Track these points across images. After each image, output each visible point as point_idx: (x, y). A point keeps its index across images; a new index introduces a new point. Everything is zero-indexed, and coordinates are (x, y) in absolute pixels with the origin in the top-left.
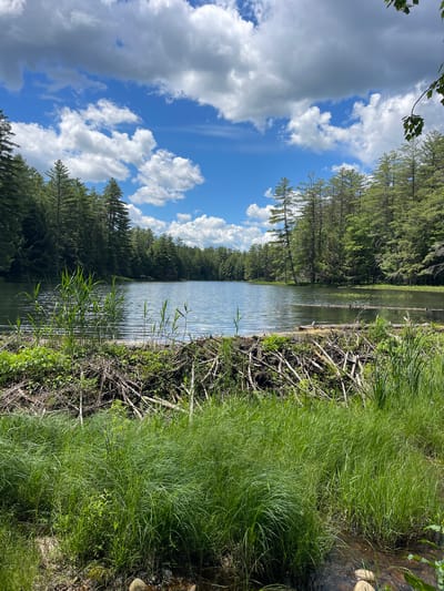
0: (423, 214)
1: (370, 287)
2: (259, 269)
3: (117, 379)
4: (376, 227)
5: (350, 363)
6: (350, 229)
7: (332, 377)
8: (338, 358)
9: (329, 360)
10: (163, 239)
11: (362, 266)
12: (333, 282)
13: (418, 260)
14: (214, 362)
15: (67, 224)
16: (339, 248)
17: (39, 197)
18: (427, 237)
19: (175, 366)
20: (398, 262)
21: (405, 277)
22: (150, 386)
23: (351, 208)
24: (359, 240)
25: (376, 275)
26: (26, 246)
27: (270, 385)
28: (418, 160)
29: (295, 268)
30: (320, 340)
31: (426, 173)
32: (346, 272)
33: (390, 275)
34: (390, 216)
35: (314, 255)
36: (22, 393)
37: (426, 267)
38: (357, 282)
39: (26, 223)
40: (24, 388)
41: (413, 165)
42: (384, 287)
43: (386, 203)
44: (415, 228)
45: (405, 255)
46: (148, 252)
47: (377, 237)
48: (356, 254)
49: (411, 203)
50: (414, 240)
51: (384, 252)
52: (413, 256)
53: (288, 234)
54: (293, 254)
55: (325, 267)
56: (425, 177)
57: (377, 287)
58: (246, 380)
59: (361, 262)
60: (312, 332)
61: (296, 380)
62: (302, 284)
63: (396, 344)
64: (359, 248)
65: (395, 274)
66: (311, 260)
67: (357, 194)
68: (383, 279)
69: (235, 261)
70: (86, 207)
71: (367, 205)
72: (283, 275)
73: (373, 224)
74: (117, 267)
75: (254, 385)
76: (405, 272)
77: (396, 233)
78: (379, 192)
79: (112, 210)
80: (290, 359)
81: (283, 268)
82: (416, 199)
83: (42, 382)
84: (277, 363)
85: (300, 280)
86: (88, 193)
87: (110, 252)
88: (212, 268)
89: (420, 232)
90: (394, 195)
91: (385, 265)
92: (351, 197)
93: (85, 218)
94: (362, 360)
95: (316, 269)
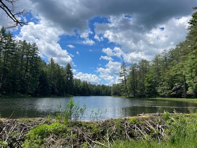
0: (171, 74)
1: (154, 98)
2: (116, 92)
3: (83, 134)
4: (155, 78)
5: (159, 128)
6: (146, 78)
7: (154, 133)
8: (154, 126)
9: (151, 127)
10: (84, 82)
11: (151, 91)
12: (141, 97)
13: (171, 89)
14: (114, 128)
15: (54, 78)
16: (143, 85)
17: (45, 69)
18: (173, 81)
19: (101, 130)
20: (163, 90)
21: (166, 95)
22: (94, 137)
23: (146, 72)
24: (150, 82)
25: (156, 94)
26: (39, 85)
27: (134, 137)
28: (167, 56)
29: (128, 92)
30: (147, 119)
31: (170, 61)
32: (146, 93)
33: (161, 94)
34: (159, 75)
35: (135, 88)
36: (52, 139)
37: (174, 91)
38: (150, 97)
39: (41, 78)
40: (53, 138)
41: (166, 58)
42: (159, 98)
43: (158, 70)
44: (168, 78)
45: (166, 87)
46: (79, 86)
47: (155, 82)
48: (149, 87)
49: (166, 70)
50: (168, 82)
51: (158, 86)
52: (168, 88)
53: (125, 80)
54: (128, 87)
55: (138, 91)
56: (170, 62)
57: (157, 98)
58: (125, 134)
59: (151, 90)
60: (144, 116)
61: (142, 134)
62: (131, 97)
63: (172, 121)
64: (150, 85)
65: (163, 94)
66: (134, 89)
67: (148, 67)
68: (159, 96)
69: (107, 89)
70: (60, 72)
71: (152, 71)
72: (124, 94)
73: (154, 77)
74: (69, 92)
75: (128, 136)
76: (166, 93)
77: (162, 80)
78: (155, 67)
79: (68, 73)
80: (139, 127)
81: (124, 92)
82: (168, 69)
83: (58, 135)
84: (134, 128)
85: (130, 96)
86: (61, 68)
87: (67, 87)
88: (100, 91)
89: (170, 80)
90: (160, 68)
91: (159, 91)
92: (146, 68)
93: (59, 76)
94: (163, 127)
95: (136, 92)
